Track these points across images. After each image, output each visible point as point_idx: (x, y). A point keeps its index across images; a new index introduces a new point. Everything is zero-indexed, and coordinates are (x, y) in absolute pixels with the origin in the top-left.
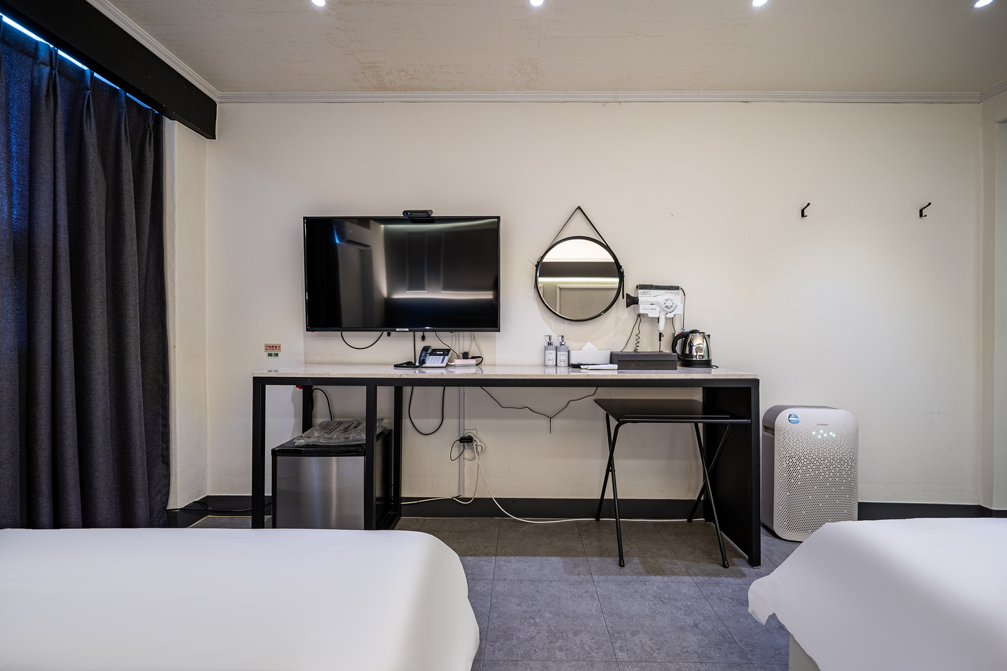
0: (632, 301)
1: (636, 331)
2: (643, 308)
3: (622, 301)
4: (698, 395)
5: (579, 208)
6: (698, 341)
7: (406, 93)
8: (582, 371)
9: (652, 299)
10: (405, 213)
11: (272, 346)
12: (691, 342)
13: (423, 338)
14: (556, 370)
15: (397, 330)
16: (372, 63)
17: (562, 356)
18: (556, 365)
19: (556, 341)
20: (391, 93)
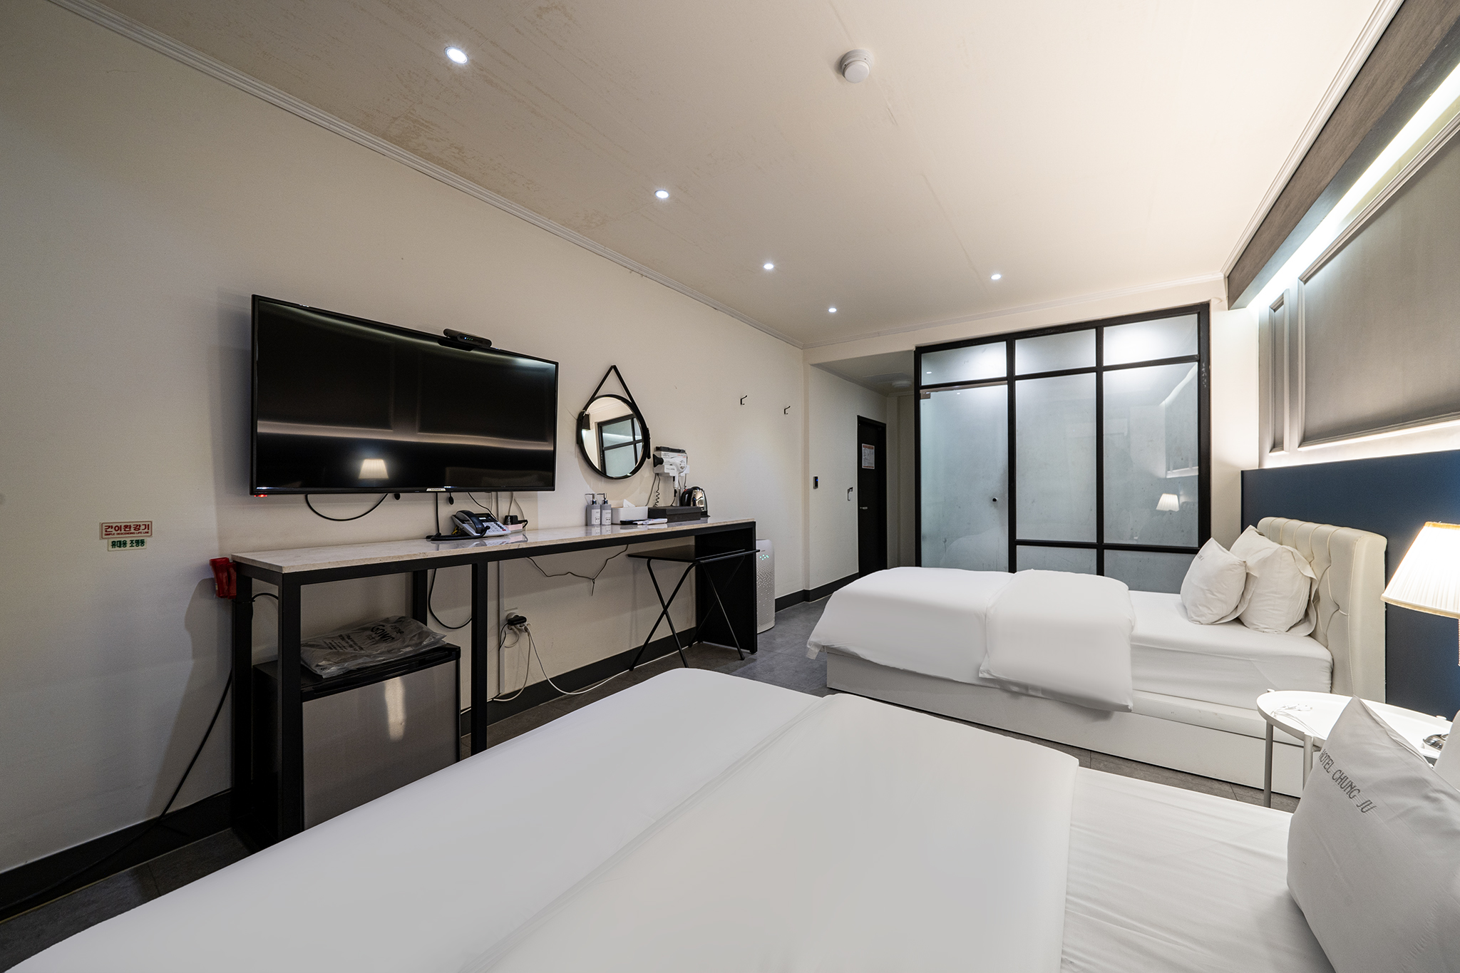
0: (658, 462)
1: (655, 488)
2: (667, 468)
3: (649, 461)
4: (691, 541)
5: (614, 367)
6: (699, 495)
7: (427, 163)
8: (639, 526)
9: (672, 460)
10: (446, 332)
11: (126, 527)
12: (694, 498)
13: (451, 501)
14: (601, 529)
15: (428, 490)
16: (426, 122)
17: (607, 514)
18: (601, 524)
19: (599, 499)
20: (404, 152)
